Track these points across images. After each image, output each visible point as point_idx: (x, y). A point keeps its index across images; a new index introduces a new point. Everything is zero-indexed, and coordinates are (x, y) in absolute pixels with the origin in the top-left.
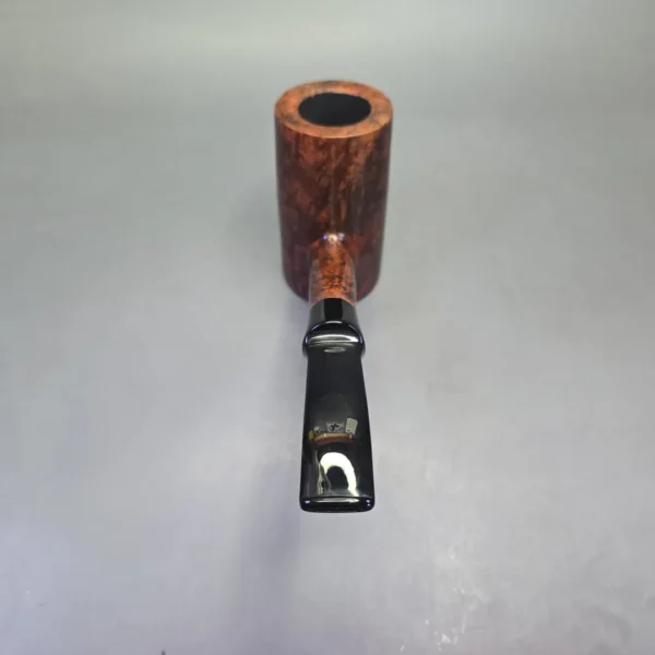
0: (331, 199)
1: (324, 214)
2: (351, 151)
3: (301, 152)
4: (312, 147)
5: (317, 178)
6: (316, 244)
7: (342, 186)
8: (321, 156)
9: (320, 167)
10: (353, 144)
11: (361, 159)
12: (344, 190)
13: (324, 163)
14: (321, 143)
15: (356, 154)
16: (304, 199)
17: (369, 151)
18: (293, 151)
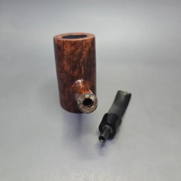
0: (77, 66)
1: (76, 73)
2: (84, 45)
3: (65, 48)
4: (69, 45)
5: (72, 58)
6: (74, 85)
7: (82, 60)
8: (73, 48)
9: (72, 53)
10: (84, 42)
11: (87, 49)
12: (82, 62)
13: (74, 51)
14: (72, 43)
15: (85, 47)
16: (67, 68)
17: (90, 46)
18: (62, 48)
